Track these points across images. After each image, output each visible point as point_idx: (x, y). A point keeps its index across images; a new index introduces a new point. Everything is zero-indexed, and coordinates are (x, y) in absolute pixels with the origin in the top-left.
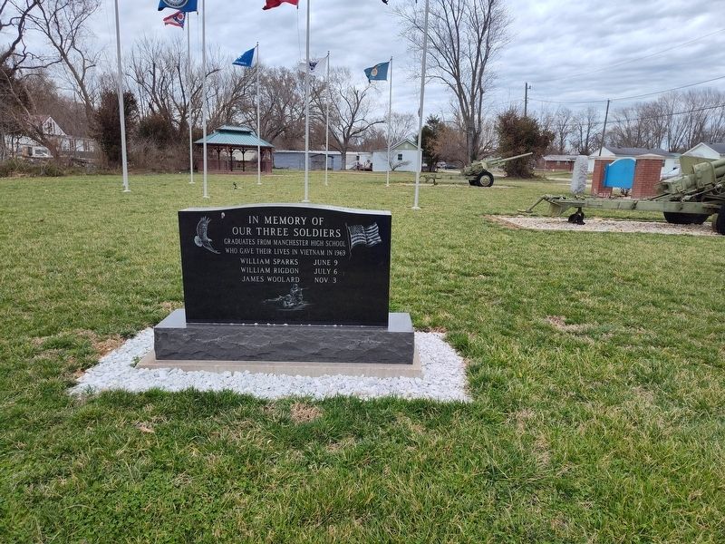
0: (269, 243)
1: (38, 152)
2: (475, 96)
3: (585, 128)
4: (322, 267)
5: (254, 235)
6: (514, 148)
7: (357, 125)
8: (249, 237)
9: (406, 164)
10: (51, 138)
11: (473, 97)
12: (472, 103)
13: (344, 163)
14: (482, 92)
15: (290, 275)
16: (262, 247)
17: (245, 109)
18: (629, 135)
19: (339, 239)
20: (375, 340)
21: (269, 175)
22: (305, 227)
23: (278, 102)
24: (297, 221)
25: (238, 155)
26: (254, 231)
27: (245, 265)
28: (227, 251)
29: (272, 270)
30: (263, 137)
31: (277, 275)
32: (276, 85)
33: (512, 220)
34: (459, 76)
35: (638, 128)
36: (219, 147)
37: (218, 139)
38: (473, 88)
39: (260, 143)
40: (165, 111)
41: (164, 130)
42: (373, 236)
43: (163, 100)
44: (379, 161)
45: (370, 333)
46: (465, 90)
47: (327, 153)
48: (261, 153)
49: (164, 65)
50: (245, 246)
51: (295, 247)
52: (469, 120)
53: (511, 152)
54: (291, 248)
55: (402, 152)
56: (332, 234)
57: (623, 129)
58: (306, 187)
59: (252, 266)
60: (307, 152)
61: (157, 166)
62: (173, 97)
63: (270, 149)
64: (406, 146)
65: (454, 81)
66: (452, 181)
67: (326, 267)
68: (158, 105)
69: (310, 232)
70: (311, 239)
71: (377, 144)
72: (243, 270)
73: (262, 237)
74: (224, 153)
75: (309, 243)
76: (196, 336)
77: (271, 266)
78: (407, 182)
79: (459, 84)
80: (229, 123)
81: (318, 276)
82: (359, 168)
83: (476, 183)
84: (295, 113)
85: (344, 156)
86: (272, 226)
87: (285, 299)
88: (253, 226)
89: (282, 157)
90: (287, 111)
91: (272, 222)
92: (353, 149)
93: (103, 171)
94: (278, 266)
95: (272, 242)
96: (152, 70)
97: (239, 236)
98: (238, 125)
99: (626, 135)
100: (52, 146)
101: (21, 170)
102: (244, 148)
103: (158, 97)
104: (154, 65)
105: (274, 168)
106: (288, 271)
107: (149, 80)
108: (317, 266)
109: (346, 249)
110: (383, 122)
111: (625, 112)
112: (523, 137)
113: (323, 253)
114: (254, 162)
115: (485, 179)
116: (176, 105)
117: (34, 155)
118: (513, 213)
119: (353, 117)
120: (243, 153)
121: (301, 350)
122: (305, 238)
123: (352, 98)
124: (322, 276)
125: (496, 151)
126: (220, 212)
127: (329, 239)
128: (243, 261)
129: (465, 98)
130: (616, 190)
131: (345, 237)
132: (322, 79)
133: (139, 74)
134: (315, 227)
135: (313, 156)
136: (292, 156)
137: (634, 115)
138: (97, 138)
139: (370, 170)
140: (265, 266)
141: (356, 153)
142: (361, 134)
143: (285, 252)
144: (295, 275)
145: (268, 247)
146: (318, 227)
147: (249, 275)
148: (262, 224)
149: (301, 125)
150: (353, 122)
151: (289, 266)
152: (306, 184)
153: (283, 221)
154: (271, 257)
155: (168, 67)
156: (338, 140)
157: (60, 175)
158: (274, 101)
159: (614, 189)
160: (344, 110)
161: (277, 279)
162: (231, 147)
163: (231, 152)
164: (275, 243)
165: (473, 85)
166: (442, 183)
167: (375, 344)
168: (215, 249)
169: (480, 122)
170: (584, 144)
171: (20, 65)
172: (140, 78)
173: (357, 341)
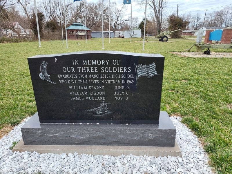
0: (86, 76)
1: (14, 34)
2: (160, 10)
3: (196, 21)
4: (118, 91)
5: (76, 72)
6: (174, 27)
7: (119, 22)
8: (73, 73)
9: (136, 35)
10: (17, 29)
11: (159, 10)
12: (159, 12)
13: (115, 36)
14: (162, 8)
15: (99, 96)
16: (82, 79)
17: (81, 17)
18: (211, 22)
19: (130, 73)
20: (152, 133)
21: (90, 40)
22: (108, 66)
23: (92, 15)
24: (103, 63)
25: (79, 33)
26: (76, 70)
27: (72, 90)
28: (61, 82)
29: (88, 93)
30: (87, 27)
31: (92, 96)
32: (91, 9)
33: (181, 54)
34: (154, 3)
35: (215, 20)
36: (73, 30)
37: (72, 28)
38: (159, 7)
39: (86, 29)
40: (55, 19)
41: (54, 25)
42: (152, 71)
43: (53, 15)
44: (126, 34)
45: (149, 130)
46: (157, 8)
47: (109, 32)
48: (87, 32)
49: (53, 3)
50: (71, 79)
51: (102, 79)
52: (158, 18)
53: (173, 29)
54: (100, 79)
55: (134, 31)
56: (125, 70)
57: (209, 20)
58: (103, 44)
59: (76, 91)
60: (103, 32)
61: (52, 38)
62: (57, 14)
63: (90, 31)
64: (136, 29)
65: (152, 5)
66: (153, 40)
67: (121, 90)
68: (52, 17)
69: (112, 70)
70: (112, 74)
71: (126, 28)
72: (71, 93)
73: (81, 73)
74: (75, 33)
75: (111, 76)
76: (45, 132)
77: (88, 90)
78: (137, 41)
79: (154, 6)
80: (76, 22)
81: (117, 96)
82: (120, 37)
83: (161, 40)
84: (98, 18)
85: (115, 33)
86: (87, 66)
87: (97, 110)
88: (76, 67)
89: (94, 34)
90: (95, 18)
91: (87, 63)
92: (118, 30)
93: (34, 40)
94: (92, 91)
95: (88, 76)
96: (49, 5)
97: (67, 73)
98: (79, 23)
99: (210, 23)
100: (17, 32)
101: (7, 40)
102: (81, 31)
103: (52, 14)
104: (50, 3)
105: (92, 37)
106: (98, 93)
107: (48, 8)
108: (116, 90)
109: (134, 79)
110: (128, 20)
111: (210, 14)
112: (177, 23)
113: (119, 82)
114: (85, 36)
115: (165, 39)
116: (58, 17)
117: (13, 35)
118: (181, 51)
119: (118, 19)
120: (81, 32)
121: (107, 140)
122: (109, 73)
123: (117, 12)
124: (119, 96)
125: (167, 29)
126: (54, 58)
127: (123, 73)
128: (70, 88)
129: (156, 10)
130: (214, 41)
131: (134, 72)
132: (106, 6)
133: (45, 6)
134: (115, 66)
135: (104, 33)
136: (97, 34)
137: (213, 15)
138: (32, 29)
139: (123, 37)
140: (84, 91)
141: (119, 32)
142: (120, 25)
143: (96, 82)
144: (102, 96)
145: (85, 79)
146: (116, 66)
147: (75, 96)
148: (81, 65)
149: (100, 22)
150: (117, 21)
151: (99, 90)
152: (103, 43)
153: (94, 63)
154: (88, 85)
155: (55, 3)
156: (112, 27)
157: (20, 42)
158: (91, 14)
159: (213, 41)
160: (115, 16)
161: (92, 98)
162: (77, 31)
163: (77, 32)
164: (90, 76)
165: (159, 6)
166: (149, 41)
167: (152, 136)
168: (53, 81)
169: (161, 19)
170: (196, 26)
171: (5, 4)
172: (46, 8)
173: (141, 135)
